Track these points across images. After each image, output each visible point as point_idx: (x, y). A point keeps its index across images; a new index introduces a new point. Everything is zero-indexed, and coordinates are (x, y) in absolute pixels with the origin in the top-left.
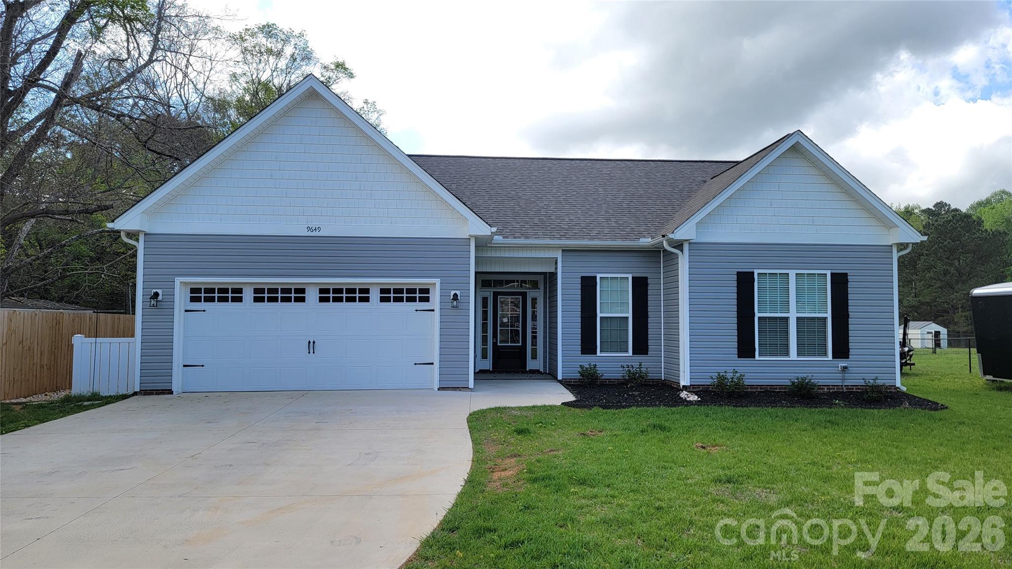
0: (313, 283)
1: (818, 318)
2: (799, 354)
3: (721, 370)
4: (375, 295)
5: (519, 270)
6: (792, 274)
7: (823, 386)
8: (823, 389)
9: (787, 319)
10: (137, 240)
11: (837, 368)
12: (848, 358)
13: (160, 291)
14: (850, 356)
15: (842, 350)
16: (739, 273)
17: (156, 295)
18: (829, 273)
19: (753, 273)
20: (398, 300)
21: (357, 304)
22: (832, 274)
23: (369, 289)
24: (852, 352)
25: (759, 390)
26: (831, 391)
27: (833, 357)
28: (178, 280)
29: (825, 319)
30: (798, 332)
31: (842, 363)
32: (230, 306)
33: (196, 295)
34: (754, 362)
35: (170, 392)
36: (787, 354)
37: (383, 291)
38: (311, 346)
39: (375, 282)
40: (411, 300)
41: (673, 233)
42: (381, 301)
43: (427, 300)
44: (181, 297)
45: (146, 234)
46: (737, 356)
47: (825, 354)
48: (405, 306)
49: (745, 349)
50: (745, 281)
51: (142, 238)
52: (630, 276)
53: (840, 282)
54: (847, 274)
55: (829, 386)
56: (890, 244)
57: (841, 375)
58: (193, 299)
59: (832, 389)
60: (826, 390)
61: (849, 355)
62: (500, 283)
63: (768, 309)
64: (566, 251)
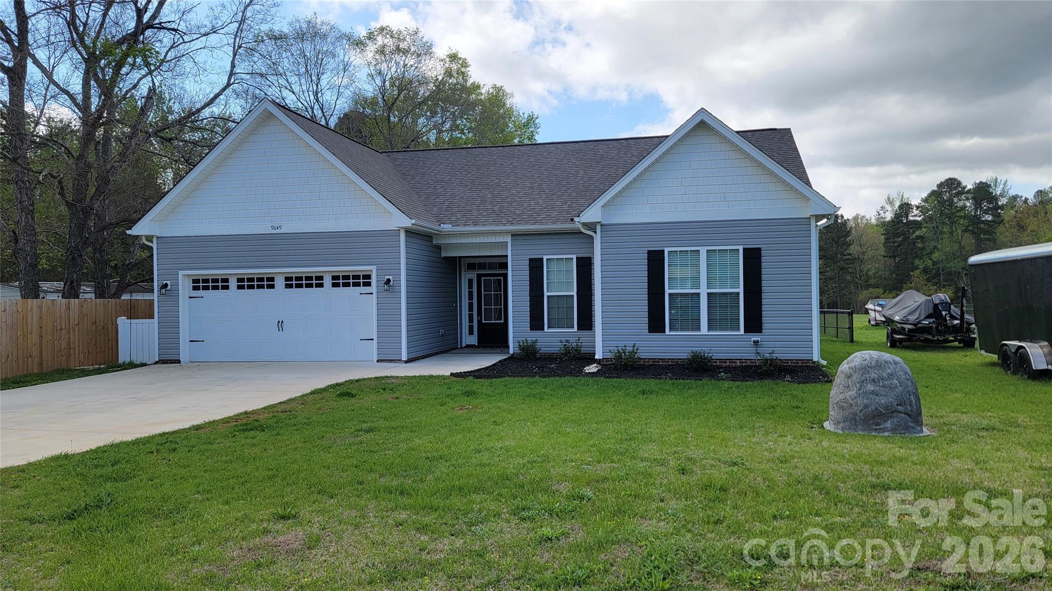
0: (280, 272)
1: (731, 294)
2: (709, 329)
3: (621, 344)
4: (327, 281)
5: (485, 254)
6: (703, 251)
7: (735, 359)
8: (735, 362)
9: (698, 294)
10: (152, 242)
11: (750, 343)
12: (761, 332)
13: (169, 282)
14: (763, 331)
15: (754, 324)
16: (649, 252)
17: (166, 285)
18: (741, 248)
19: (663, 251)
20: (346, 285)
21: (314, 290)
22: (744, 249)
23: (322, 277)
24: (765, 326)
25: (670, 363)
26: (744, 365)
27: (745, 332)
28: (181, 273)
29: (738, 294)
30: (709, 307)
31: (755, 337)
32: (220, 293)
33: (200, 284)
34: (665, 336)
35: (179, 362)
36: (699, 329)
37: (334, 278)
38: (280, 324)
39: (327, 270)
40: (356, 285)
41: (579, 216)
42: (333, 287)
43: (369, 284)
44: (184, 287)
45: (157, 238)
46: (647, 331)
47: (738, 329)
48: (352, 290)
49: (656, 324)
50: (655, 260)
51: (155, 240)
52: (574, 257)
53: (753, 258)
54: (760, 248)
55: (742, 359)
56: (808, 216)
57: (754, 349)
58: (196, 288)
59: (744, 363)
60: (738, 364)
61: (762, 329)
62: (482, 266)
63: (679, 285)
64: (514, 235)
